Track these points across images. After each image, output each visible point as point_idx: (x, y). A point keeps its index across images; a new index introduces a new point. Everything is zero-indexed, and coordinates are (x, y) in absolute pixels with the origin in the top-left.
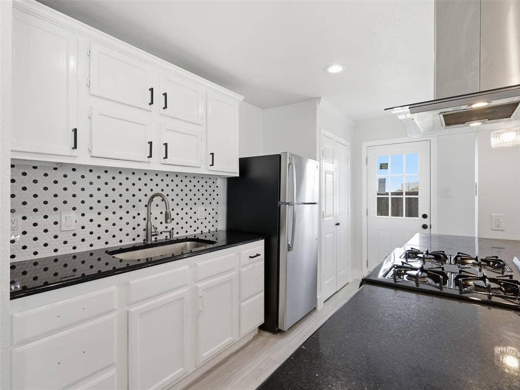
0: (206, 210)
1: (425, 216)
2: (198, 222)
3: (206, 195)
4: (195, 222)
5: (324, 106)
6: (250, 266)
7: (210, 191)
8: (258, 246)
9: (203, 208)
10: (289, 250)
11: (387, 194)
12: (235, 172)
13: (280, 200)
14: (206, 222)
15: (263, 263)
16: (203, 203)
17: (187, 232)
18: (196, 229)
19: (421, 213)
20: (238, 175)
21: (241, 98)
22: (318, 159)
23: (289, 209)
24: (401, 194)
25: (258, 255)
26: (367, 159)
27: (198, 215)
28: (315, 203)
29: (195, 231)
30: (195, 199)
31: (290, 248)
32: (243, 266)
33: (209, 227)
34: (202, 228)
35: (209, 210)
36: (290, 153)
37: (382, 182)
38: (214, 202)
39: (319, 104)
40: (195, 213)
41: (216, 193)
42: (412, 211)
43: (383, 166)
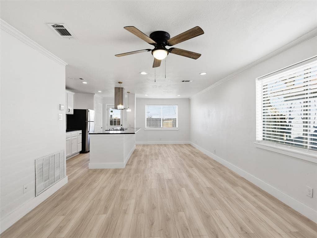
1: (121, 125)
8: (80, 132)
11: (113, 119)
13: (86, 121)
15: (81, 136)
20: (73, 114)
24: (116, 119)
26: (107, 109)
28: (93, 122)
32: (78, 136)
37: (111, 116)
43: (112, 111)
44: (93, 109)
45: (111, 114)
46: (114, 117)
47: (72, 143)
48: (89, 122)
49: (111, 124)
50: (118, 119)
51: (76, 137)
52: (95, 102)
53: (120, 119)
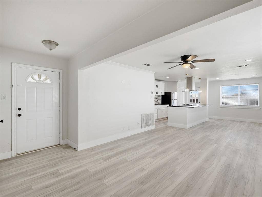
1: (199, 102)
12: (164, 94)
13: (171, 99)
24: (195, 98)
28: (177, 100)
36: (173, 92)
37: (191, 95)
43: (191, 92)
44: (176, 92)
46: (193, 97)
47: (162, 112)
48: (173, 100)
49: (191, 102)
50: (196, 98)
51: (165, 108)
52: (178, 87)
53: (198, 98)
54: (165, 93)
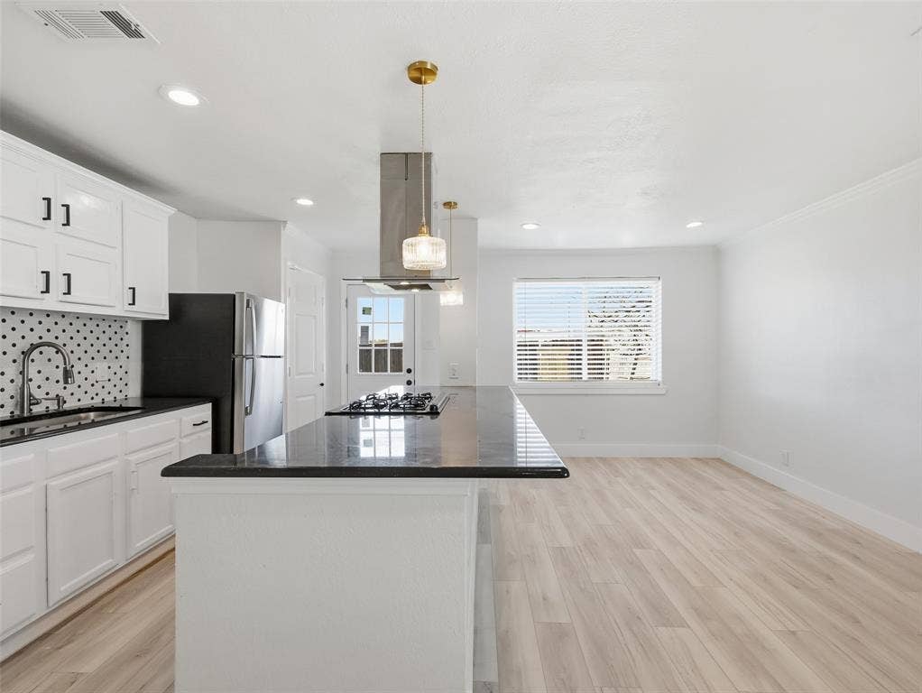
0: (109, 368)
1: (409, 371)
2: (98, 387)
3: (110, 345)
4: (93, 385)
5: (290, 232)
6: (194, 437)
7: (116, 339)
8: (204, 411)
9: (105, 364)
10: (247, 414)
11: (370, 345)
12: (162, 312)
13: (234, 352)
14: (109, 386)
15: (210, 433)
16: (105, 358)
17: (79, 400)
18: (95, 397)
19: (405, 368)
20: (167, 318)
21: (171, 211)
22: (282, 300)
23: (248, 364)
24: (385, 345)
25: (204, 422)
26: (347, 301)
27: (97, 375)
28: (279, 357)
29: (92, 398)
30: (92, 352)
31: (247, 412)
32: (185, 437)
33: (115, 393)
34: (103, 394)
35: (115, 367)
36: (248, 295)
37: (365, 330)
38: (123, 356)
39: (284, 227)
40: (93, 372)
41: (125, 342)
42: (397, 366)
43: (366, 311)
45: (363, 320)
48: (246, 362)
49: (365, 366)
50: (392, 345)
54: (176, 301)
